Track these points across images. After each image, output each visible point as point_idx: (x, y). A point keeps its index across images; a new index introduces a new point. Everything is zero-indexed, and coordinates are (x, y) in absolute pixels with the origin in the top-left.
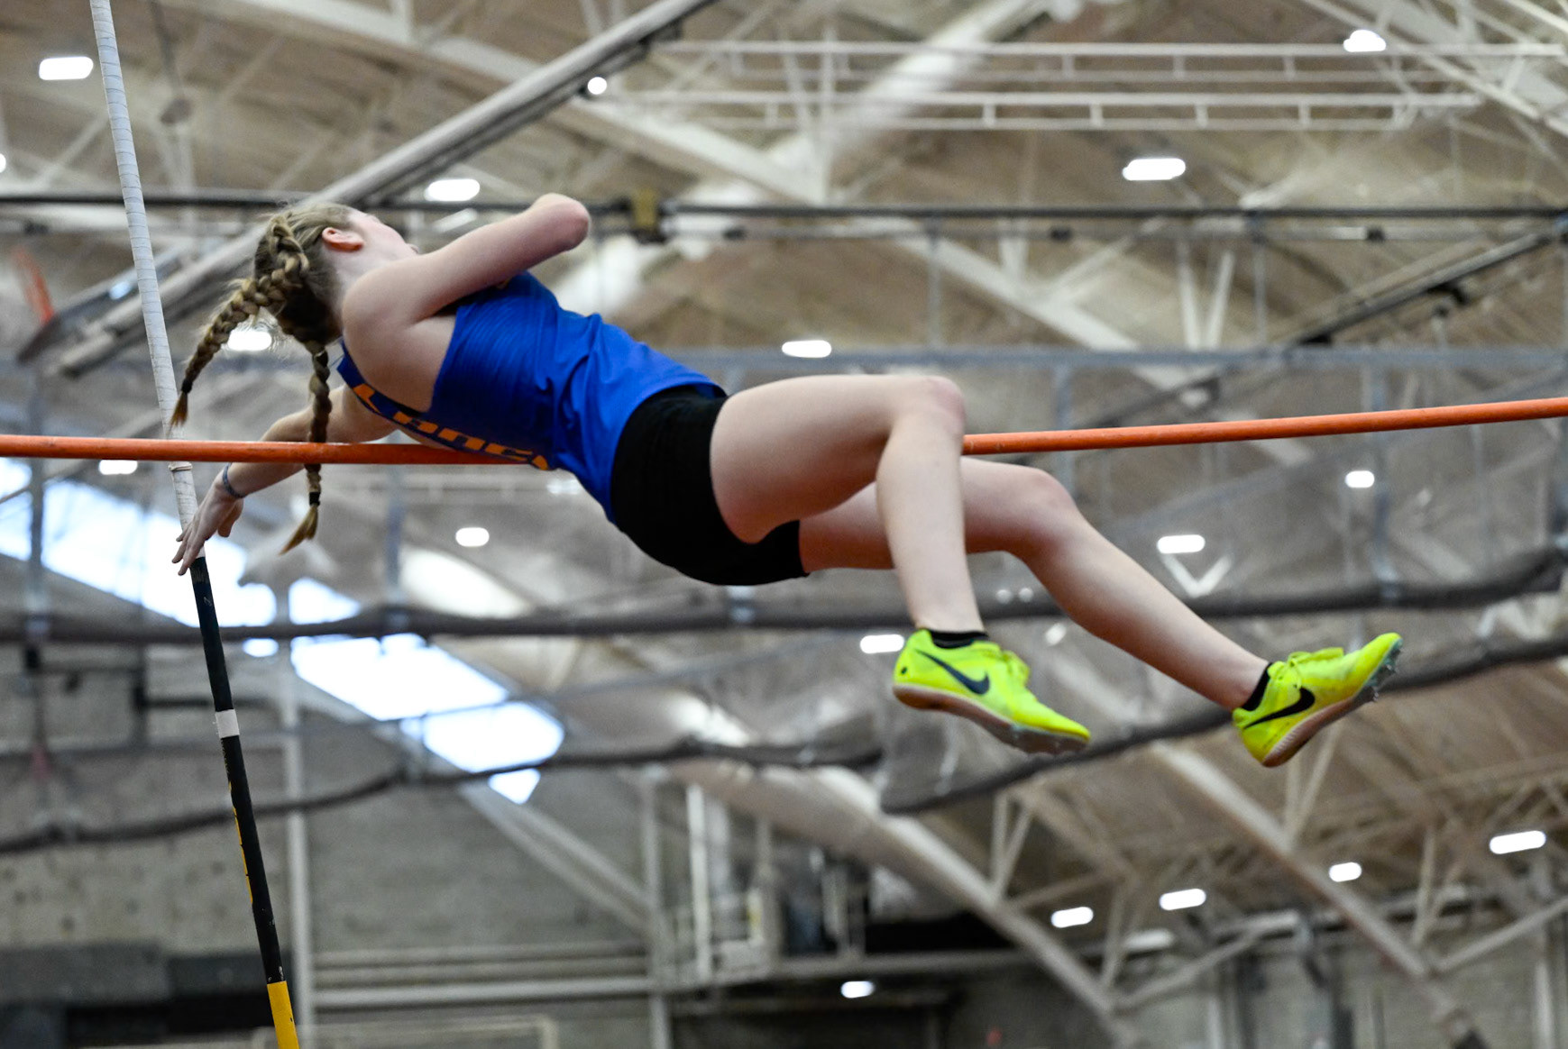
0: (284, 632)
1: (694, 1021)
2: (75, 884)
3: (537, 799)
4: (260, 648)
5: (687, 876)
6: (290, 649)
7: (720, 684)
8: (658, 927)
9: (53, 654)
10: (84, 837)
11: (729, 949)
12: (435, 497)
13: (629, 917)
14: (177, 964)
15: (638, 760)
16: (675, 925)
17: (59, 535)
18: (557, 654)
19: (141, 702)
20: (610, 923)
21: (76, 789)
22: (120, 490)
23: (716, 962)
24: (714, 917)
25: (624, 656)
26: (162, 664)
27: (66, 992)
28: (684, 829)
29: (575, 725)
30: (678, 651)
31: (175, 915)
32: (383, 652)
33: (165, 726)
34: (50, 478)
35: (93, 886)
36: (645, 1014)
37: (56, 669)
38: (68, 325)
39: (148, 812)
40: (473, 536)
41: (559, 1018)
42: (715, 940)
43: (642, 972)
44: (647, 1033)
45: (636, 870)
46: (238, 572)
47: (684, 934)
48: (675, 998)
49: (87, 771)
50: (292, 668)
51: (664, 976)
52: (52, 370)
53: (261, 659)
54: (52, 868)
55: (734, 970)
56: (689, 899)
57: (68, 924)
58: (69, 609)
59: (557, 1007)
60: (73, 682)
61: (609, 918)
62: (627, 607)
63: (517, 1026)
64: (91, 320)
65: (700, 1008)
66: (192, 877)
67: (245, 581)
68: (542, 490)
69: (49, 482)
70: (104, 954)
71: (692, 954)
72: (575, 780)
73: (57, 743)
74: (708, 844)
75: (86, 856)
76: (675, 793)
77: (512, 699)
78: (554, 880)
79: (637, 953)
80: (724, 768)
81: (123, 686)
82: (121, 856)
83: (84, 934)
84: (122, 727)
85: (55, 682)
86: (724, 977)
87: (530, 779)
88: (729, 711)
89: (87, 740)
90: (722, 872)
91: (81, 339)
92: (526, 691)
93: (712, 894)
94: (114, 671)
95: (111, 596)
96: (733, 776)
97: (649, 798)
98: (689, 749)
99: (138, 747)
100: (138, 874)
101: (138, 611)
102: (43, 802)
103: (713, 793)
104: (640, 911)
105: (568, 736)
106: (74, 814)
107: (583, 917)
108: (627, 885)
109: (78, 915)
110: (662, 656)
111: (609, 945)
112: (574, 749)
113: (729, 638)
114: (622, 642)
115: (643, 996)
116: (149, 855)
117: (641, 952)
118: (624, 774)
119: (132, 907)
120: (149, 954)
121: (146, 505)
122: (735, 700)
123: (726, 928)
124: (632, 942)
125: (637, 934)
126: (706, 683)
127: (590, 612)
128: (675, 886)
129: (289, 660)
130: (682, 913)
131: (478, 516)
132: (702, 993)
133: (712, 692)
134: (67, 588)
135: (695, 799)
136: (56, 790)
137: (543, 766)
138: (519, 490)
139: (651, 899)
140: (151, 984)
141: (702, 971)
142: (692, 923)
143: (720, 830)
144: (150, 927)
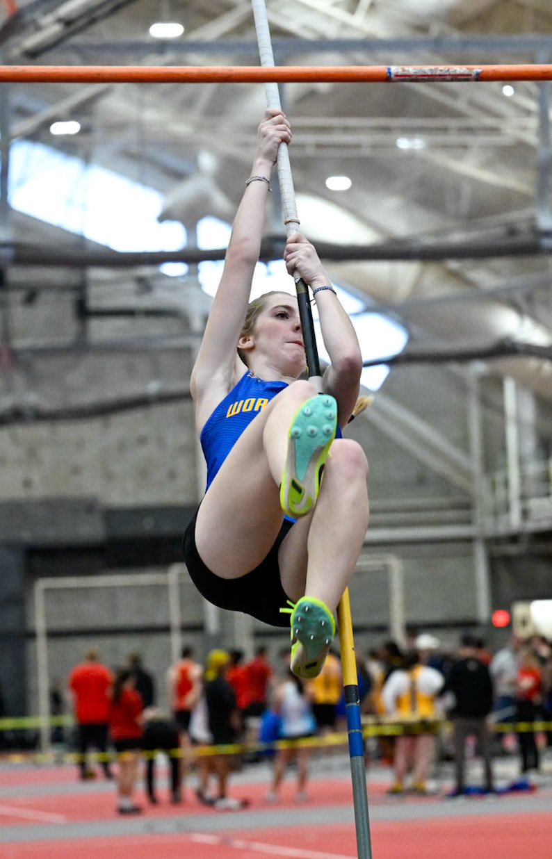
0: (192, 257)
1: (507, 559)
2: (32, 453)
3: (387, 388)
4: (174, 270)
5: (504, 449)
6: (197, 272)
7: (529, 298)
8: (480, 487)
9: (16, 275)
10: (40, 416)
11: (534, 504)
12: (310, 152)
13: (458, 479)
14: (112, 515)
15: (466, 357)
16: (493, 485)
17: (21, 183)
18: (403, 275)
19: (83, 312)
20: (443, 483)
21: (34, 380)
22: (66, 146)
23: (525, 514)
24: (523, 478)
25: (454, 275)
26: (100, 283)
27: (26, 535)
28: (501, 411)
29: (416, 330)
30: (497, 273)
31: (109, 476)
32: (269, 273)
33: (101, 330)
34: (14, 137)
35: (46, 454)
36: (469, 555)
37: (18, 287)
38: (28, 17)
39: (89, 398)
40: (339, 183)
41: (404, 557)
42: (524, 497)
43: (468, 522)
44: (472, 569)
45: (463, 443)
46: (158, 211)
47: (500, 492)
48: (492, 542)
49: (41, 365)
50: (199, 286)
51: (485, 525)
52: (16, 52)
53: (175, 278)
54: (15, 440)
55: (539, 520)
56: (505, 466)
57: (27, 484)
58: (29, 239)
59: (402, 548)
60: (31, 297)
61: (442, 480)
62: (457, 238)
63: (370, 563)
64: (45, 13)
65: (512, 550)
66: (122, 447)
67: (162, 218)
68: (394, 146)
69: (14, 140)
70: (55, 506)
71: (507, 508)
72: (417, 373)
73: (19, 343)
74: (519, 422)
75: (40, 431)
76: (495, 382)
77: (368, 310)
78: (400, 449)
79: (465, 506)
80: (532, 363)
81: (68, 299)
82: (69, 431)
83: (40, 491)
84: (68, 330)
85: (17, 297)
86: (531, 526)
87: (382, 372)
88: (536, 319)
89: (41, 342)
90: (530, 445)
91: (38, 28)
92: (379, 303)
93: (521, 461)
94: (62, 288)
95: (59, 229)
96: (539, 369)
97: (474, 385)
98: (506, 349)
99: (81, 347)
100: (80, 445)
101: (81, 241)
102: (9, 389)
103: (522, 384)
104: (468, 475)
105: (411, 339)
106: (32, 399)
107: (422, 479)
108: (456, 454)
109: (36, 478)
110: (484, 276)
111: (443, 501)
112: (416, 349)
113: (537, 261)
114: (453, 265)
115: (469, 540)
116: (90, 430)
117: (468, 506)
118: (454, 368)
119: (76, 470)
120: (89, 506)
121: (87, 159)
122: (542, 312)
123: (533, 488)
124: (459, 498)
125: (464, 492)
126: (519, 297)
127: (429, 241)
128: (493, 456)
129: (197, 280)
130: (499, 477)
131: (344, 167)
132: (514, 538)
133: (523, 305)
134: (27, 223)
135: (510, 387)
136: (19, 379)
137: (392, 362)
138: (374, 146)
139: (475, 465)
140: (91, 530)
141: (514, 521)
142: (506, 484)
143: (529, 412)
144: (90, 486)
